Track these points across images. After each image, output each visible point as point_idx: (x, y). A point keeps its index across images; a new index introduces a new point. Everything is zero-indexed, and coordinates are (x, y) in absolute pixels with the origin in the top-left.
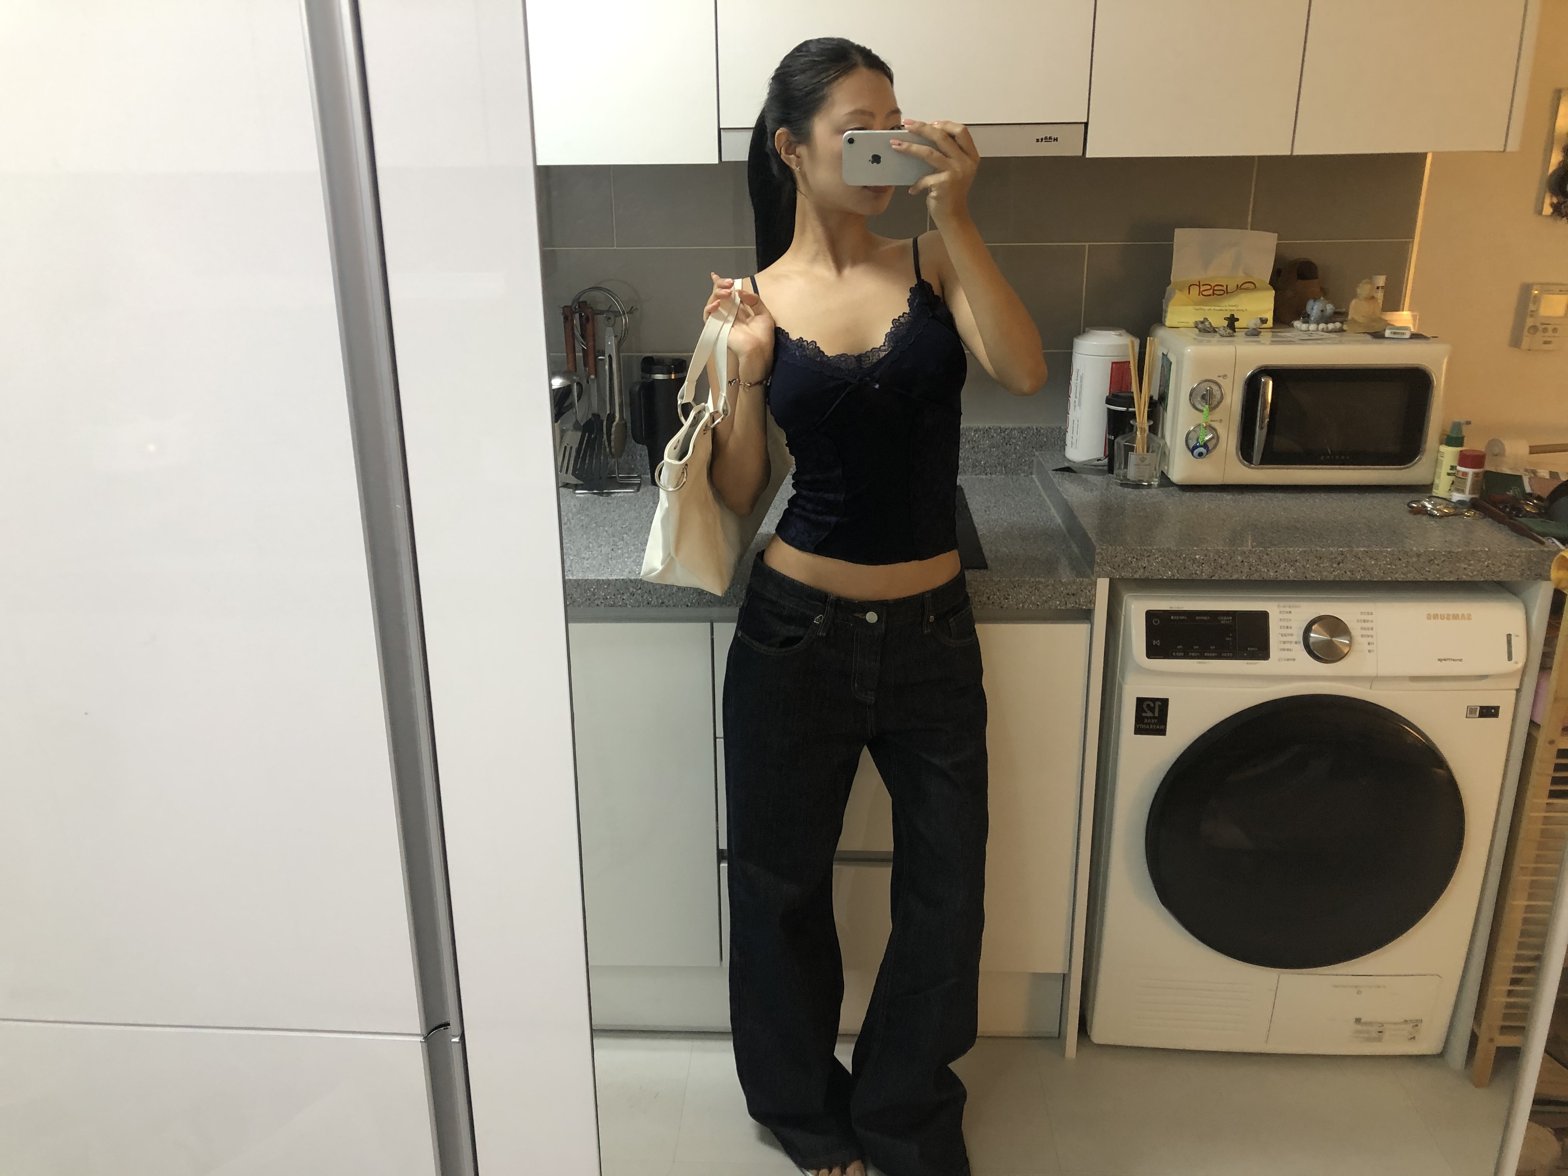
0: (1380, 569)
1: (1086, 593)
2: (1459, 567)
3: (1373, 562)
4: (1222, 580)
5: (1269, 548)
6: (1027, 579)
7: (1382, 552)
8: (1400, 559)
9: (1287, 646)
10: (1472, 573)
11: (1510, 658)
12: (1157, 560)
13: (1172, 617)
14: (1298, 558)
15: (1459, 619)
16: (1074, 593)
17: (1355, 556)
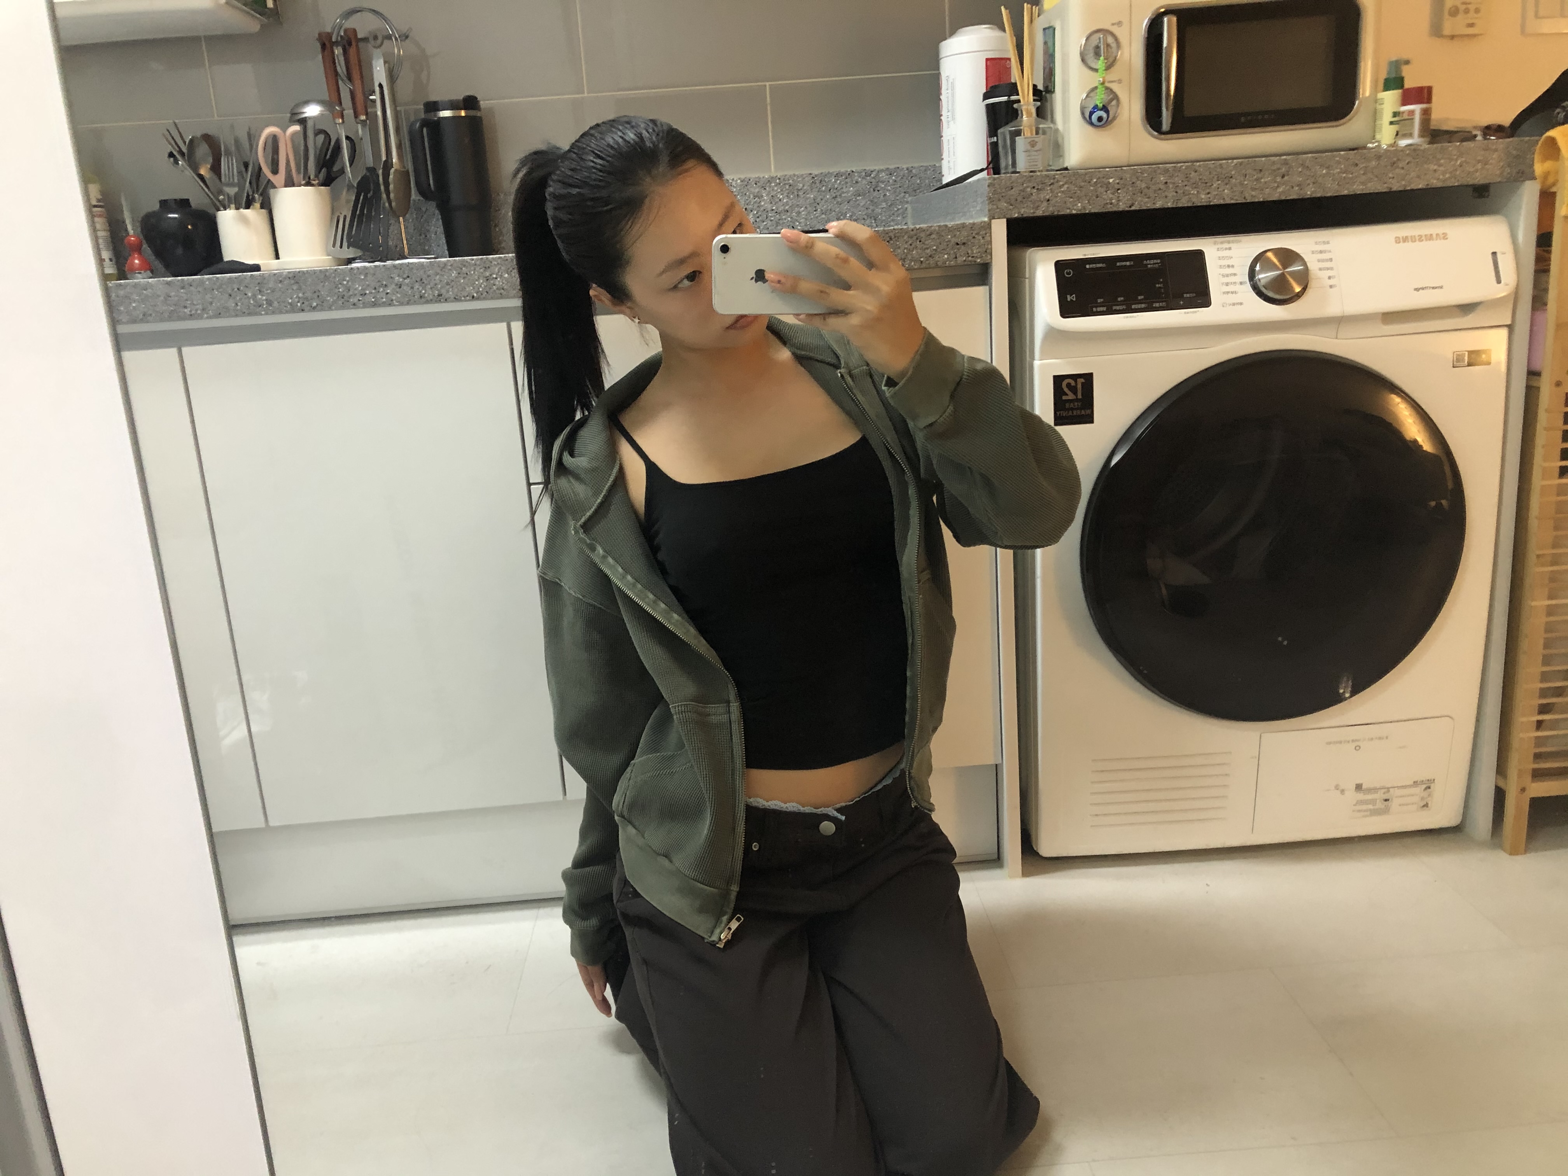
1: (979, 239)
7: (1334, 157)
9: (1231, 288)
11: (1499, 281)
13: (1088, 266)
15: (1433, 240)
16: (965, 241)
17: (1302, 165)
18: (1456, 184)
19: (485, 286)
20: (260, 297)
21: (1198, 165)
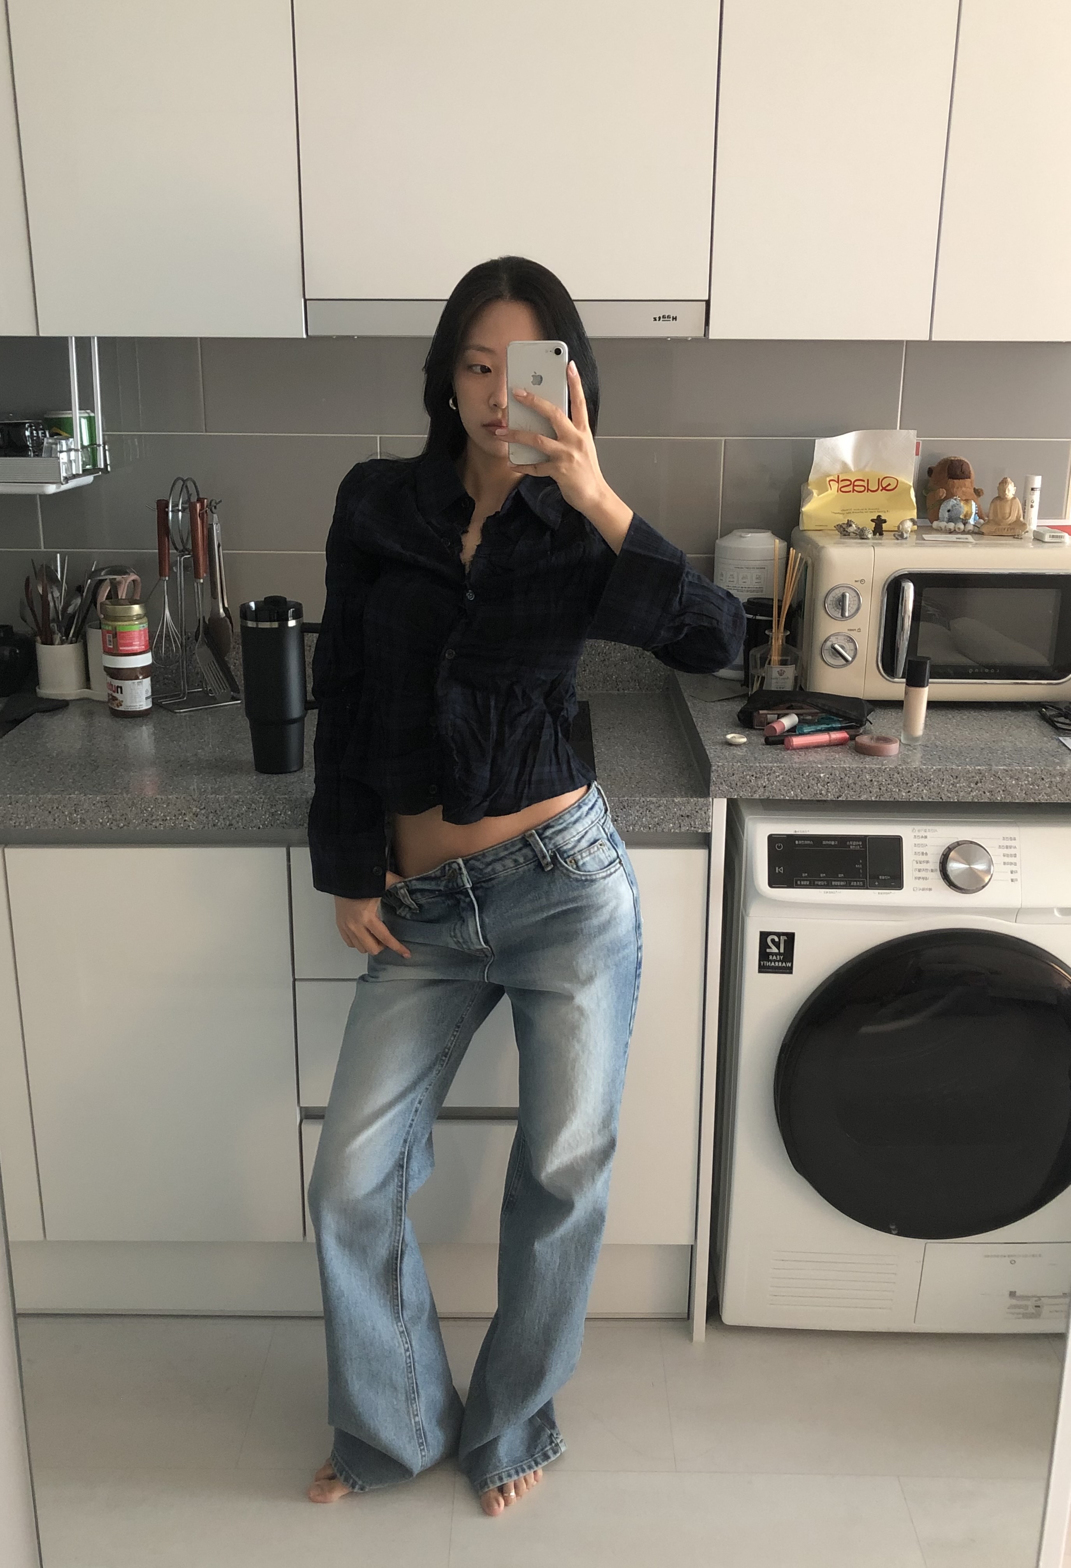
0: (1022, 790)
3: (1014, 782)
4: (850, 801)
5: (900, 765)
6: (638, 798)
7: (1023, 770)
8: (1043, 779)
12: (778, 779)
13: (797, 842)
14: (932, 777)
16: (689, 814)
17: (994, 775)
19: (270, 820)
20: (75, 815)
21: (901, 768)
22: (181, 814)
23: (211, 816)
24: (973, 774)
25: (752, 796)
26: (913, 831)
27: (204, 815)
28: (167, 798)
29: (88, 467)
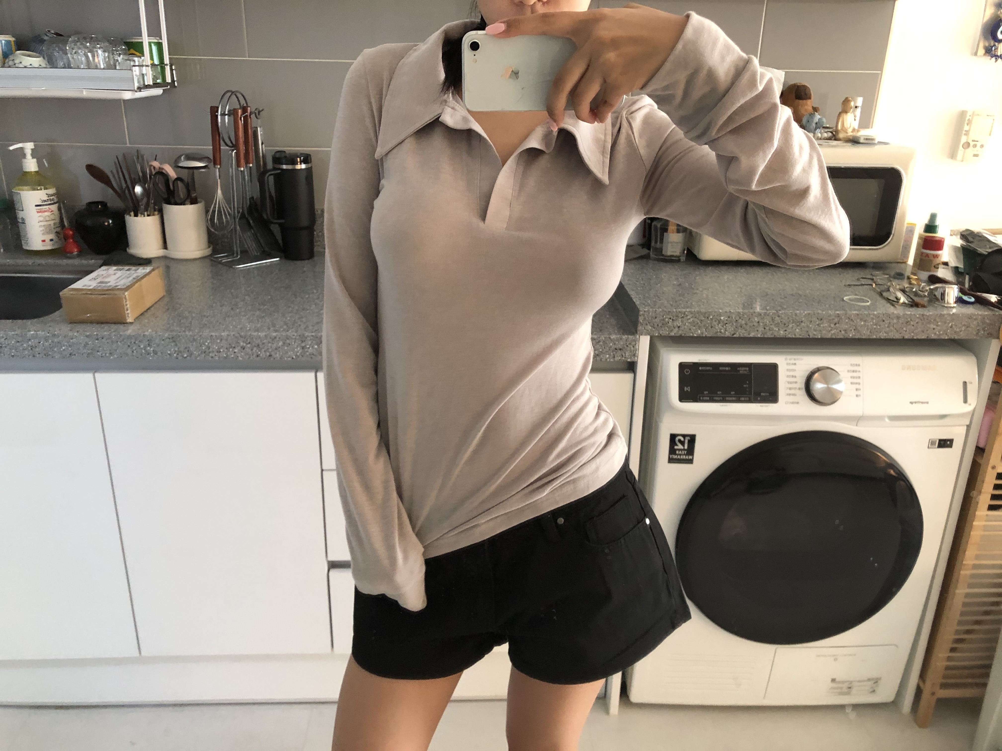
0: (868, 329)
1: (631, 348)
2: (930, 328)
3: (862, 323)
4: (742, 338)
5: (780, 310)
7: (869, 314)
8: (884, 321)
9: (792, 392)
10: (939, 332)
11: (965, 401)
12: (689, 321)
13: (700, 368)
14: (803, 319)
15: (927, 370)
16: (621, 348)
17: (849, 318)
18: (946, 338)
19: (301, 353)
20: (149, 348)
21: (781, 312)
22: (231, 347)
23: (255, 349)
24: (833, 317)
25: (669, 334)
26: (786, 359)
27: (249, 349)
28: (220, 335)
29: (158, 81)
